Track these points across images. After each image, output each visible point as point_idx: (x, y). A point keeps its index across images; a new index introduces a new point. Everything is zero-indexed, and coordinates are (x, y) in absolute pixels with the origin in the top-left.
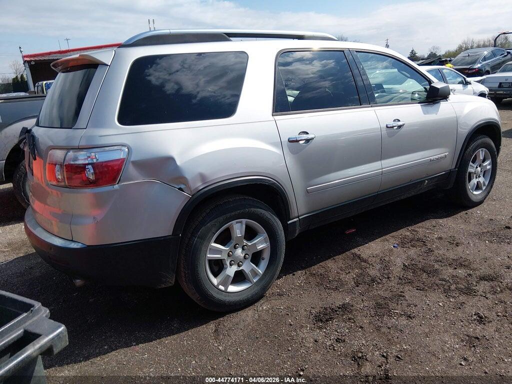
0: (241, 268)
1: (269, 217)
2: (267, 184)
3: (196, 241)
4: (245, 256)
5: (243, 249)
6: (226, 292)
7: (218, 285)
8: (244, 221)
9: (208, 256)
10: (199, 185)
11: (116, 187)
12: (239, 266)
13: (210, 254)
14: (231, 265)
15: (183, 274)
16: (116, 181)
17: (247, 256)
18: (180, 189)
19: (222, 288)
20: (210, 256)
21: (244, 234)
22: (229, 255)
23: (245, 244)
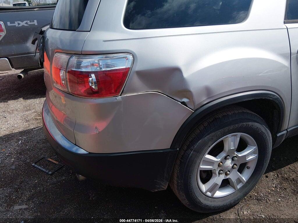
0: (228, 177)
1: (264, 130)
2: (271, 99)
3: (192, 154)
4: (233, 166)
5: (233, 160)
6: (212, 197)
7: (206, 192)
8: (239, 134)
9: (201, 167)
10: (204, 100)
11: (119, 98)
12: (226, 174)
13: (203, 165)
14: (219, 174)
15: (176, 182)
16: (119, 92)
17: (235, 166)
18: (183, 103)
19: (209, 194)
20: (203, 167)
21: (236, 147)
22: (219, 165)
23: (235, 155)
